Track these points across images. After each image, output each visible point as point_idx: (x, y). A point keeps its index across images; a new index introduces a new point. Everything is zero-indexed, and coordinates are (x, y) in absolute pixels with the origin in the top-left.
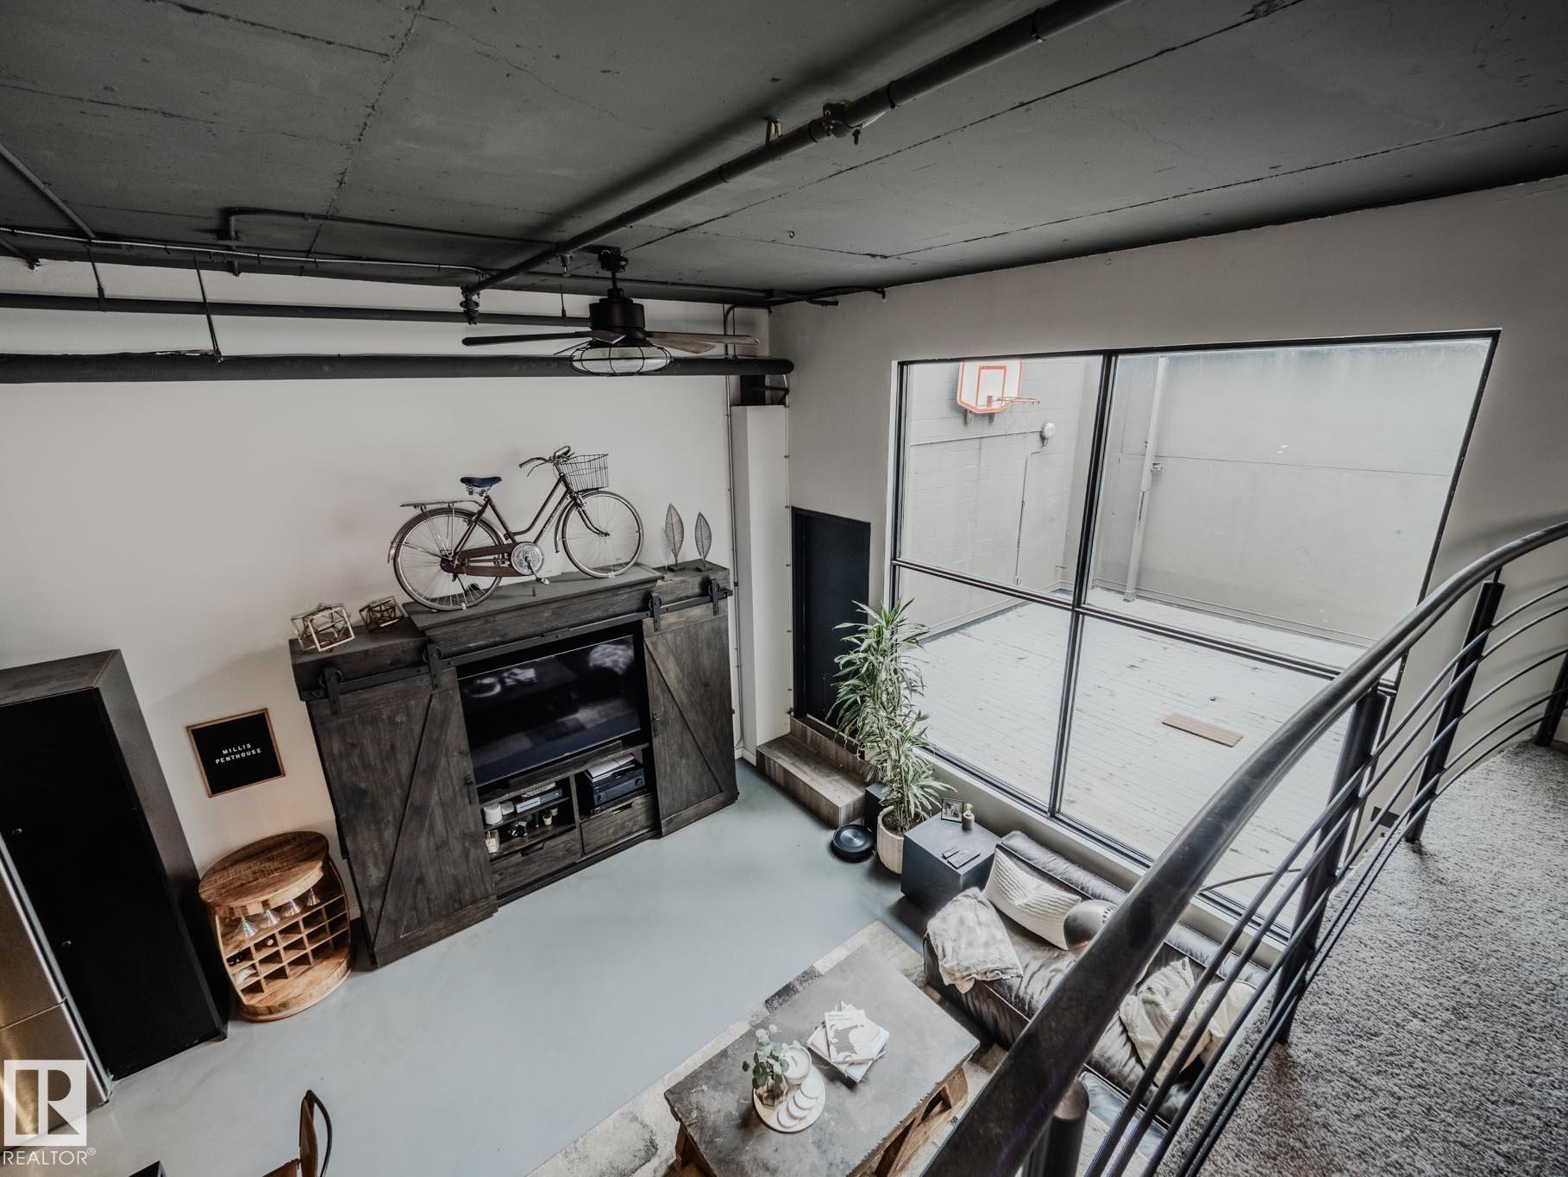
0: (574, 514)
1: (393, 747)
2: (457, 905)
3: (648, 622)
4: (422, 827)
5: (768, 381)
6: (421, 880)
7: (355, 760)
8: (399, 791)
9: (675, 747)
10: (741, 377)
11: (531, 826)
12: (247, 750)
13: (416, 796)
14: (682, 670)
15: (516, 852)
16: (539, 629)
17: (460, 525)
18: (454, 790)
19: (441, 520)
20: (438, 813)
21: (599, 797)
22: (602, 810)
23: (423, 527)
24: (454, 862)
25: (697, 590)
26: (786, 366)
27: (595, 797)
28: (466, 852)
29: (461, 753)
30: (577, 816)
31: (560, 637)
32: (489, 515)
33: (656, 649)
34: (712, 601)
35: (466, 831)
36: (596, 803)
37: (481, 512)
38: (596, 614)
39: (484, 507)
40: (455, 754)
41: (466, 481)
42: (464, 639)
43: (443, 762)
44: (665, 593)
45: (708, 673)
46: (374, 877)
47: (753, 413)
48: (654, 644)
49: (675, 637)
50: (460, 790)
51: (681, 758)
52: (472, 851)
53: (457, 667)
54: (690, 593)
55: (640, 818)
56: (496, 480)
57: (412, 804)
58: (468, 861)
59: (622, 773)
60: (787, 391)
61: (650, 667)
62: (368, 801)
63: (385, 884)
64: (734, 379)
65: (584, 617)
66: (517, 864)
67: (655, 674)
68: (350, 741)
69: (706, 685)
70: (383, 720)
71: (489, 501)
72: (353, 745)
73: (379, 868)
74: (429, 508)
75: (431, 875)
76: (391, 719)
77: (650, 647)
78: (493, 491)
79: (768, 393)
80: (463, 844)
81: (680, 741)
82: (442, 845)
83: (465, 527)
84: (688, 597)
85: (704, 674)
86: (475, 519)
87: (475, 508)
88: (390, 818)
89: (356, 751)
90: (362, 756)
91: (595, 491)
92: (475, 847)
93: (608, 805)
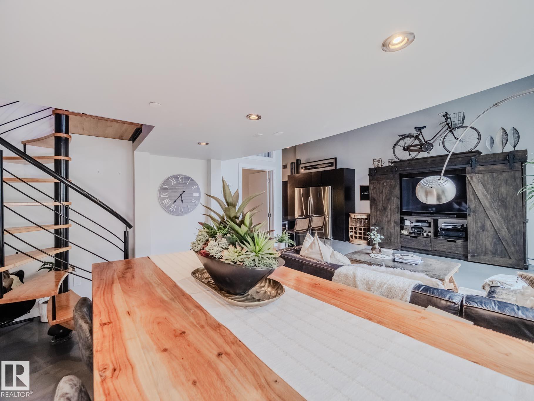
1: (382, 191)
2: (390, 241)
3: (468, 169)
4: (385, 214)
6: (382, 228)
7: (375, 192)
8: (382, 202)
9: (480, 225)
12: (367, 193)
15: (409, 236)
17: (412, 139)
20: (389, 211)
21: (442, 232)
22: (443, 238)
23: (402, 141)
24: (391, 228)
27: (440, 231)
28: (394, 226)
29: (397, 197)
30: (432, 235)
32: (420, 137)
33: (472, 179)
34: (509, 162)
35: (396, 221)
36: (440, 234)
37: (418, 136)
40: (396, 197)
41: (415, 128)
42: (403, 167)
43: (393, 199)
46: (373, 222)
48: (471, 178)
49: (484, 177)
50: (396, 208)
51: (483, 231)
52: (396, 227)
54: (498, 160)
55: (459, 249)
56: (424, 127)
58: (394, 229)
61: (468, 186)
62: (375, 202)
66: (409, 239)
67: (471, 190)
68: (374, 186)
70: (381, 183)
71: (421, 133)
72: (375, 188)
73: (375, 220)
74: (405, 136)
76: (383, 184)
77: (469, 179)
78: (423, 131)
81: (483, 222)
82: (389, 221)
86: (417, 138)
87: (416, 135)
88: (379, 208)
89: (375, 189)
90: (376, 191)
92: (397, 227)
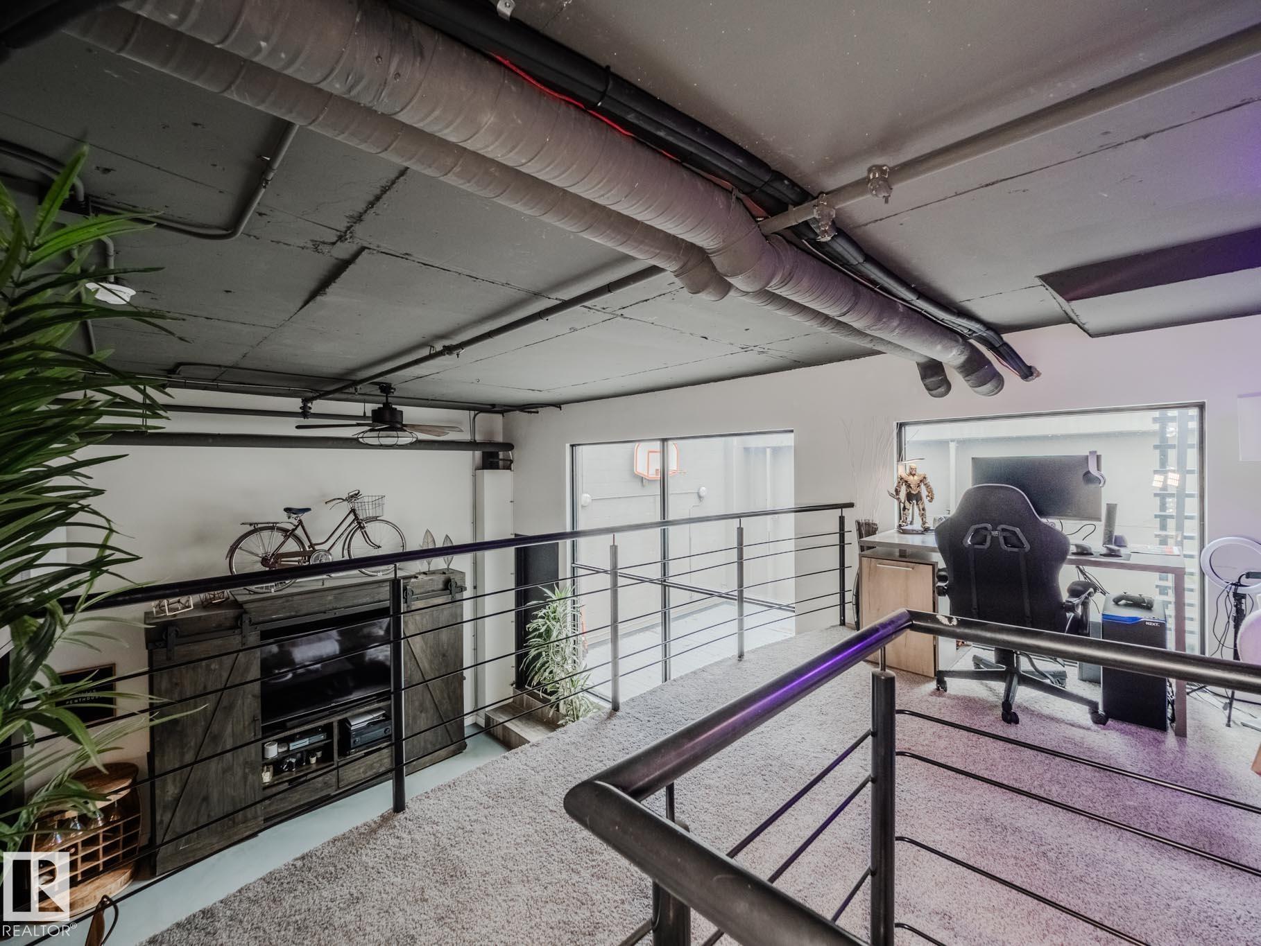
0: (359, 533)
1: (205, 687)
2: (230, 823)
5: (501, 455)
6: (206, 799)
7: (176, 697)
8: (203, 723)
9: (417, 703)
10: (483, 453)
11: (299, 763)
13: (215, 728)
14: (426, 644)
15: (284, 782)
16: (323, 609)
17: (279, 537)
18: (244, 724)
19: (266, 534)
20: (229, 742)
21: (355, 741)
22: (356, 752)
23: (253, 538)
24: (234, 785)
25: (441, 586)
26: (509, 446)
27: (352, 741)
28: (245, 777)
29: (253, 696)
30: (336, 755)
31: (337, 615)
32: (299, 532)
34: (451, 594)
35: (249, 760)
36: (352, 746)
37: (294, 530)
38: (365, 600)
39: (297, 526)
40: (250, 696)
41: (288, 510)
42: (269, 612)
43: (240, 703)
44: (417, 587)
45: (445, 647)
47: (489, 476)
49: (422, 619)
50: (249, 724)
51: (421, 712)
52: (250, 777)
53: (261, 632)
54: (435, 588)
55: (386, 761)
56: (308, 510)
57: (211, 732)
58: (245, 785)
59: (374, 723)
60: (512, 462)
62: (179, 729)
63: (177, 800)
64: (478, 454)
65: (356, 602)
66: (284, 792)
68: (174, 680)
69: (444, 655)
70: (201, 667)
71: (300, 522)
73: (175, 787)
74: (259, 526)
75: (215, 796)
78: (304, 517)
79: (501, 463)
80: (244, 769)
81: (422, 701)
82: (227, 771)
83: (282, 539)
84: (433, 591)
85: (443, 647)
86: (288, 534)
87: (290, 527)
88: (192, 744)
90: (182, 694)
91: (375, 519)
92: (253, 774)
93: (360, 749)
